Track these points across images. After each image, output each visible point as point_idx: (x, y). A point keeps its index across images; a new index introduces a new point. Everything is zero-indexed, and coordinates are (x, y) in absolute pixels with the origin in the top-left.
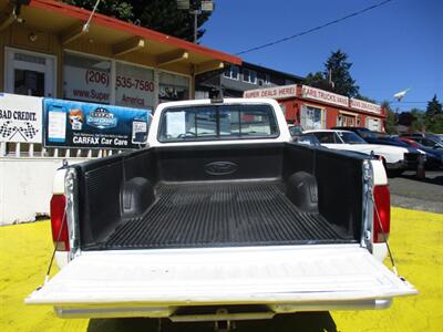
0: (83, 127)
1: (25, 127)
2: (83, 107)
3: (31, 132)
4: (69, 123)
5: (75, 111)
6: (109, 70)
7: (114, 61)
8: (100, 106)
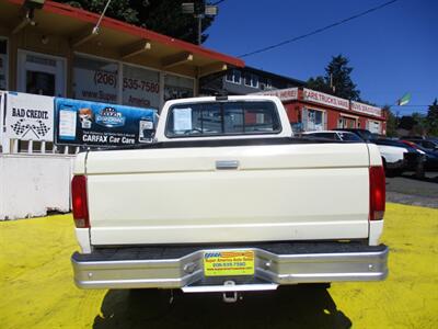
0: (92, 125)
2: (92, 106)
3: (43, 130)
4: (79, 121)
5: (85, 110)
6: (117, 72)
7: (121, 63)
8: (109, 105)
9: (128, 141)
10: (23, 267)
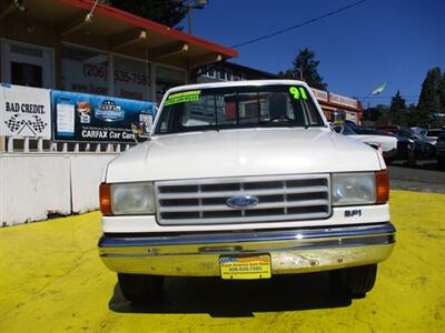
0: (91, 120)
1: (34, 120)
2: (90, 99)
3: (39, 126)
4: (77, 115)
5: (83, 103)
6: (106, 63)
7: (111, 55)
8: (108, 98)
9: (128, 136)
10: (47, 276)
